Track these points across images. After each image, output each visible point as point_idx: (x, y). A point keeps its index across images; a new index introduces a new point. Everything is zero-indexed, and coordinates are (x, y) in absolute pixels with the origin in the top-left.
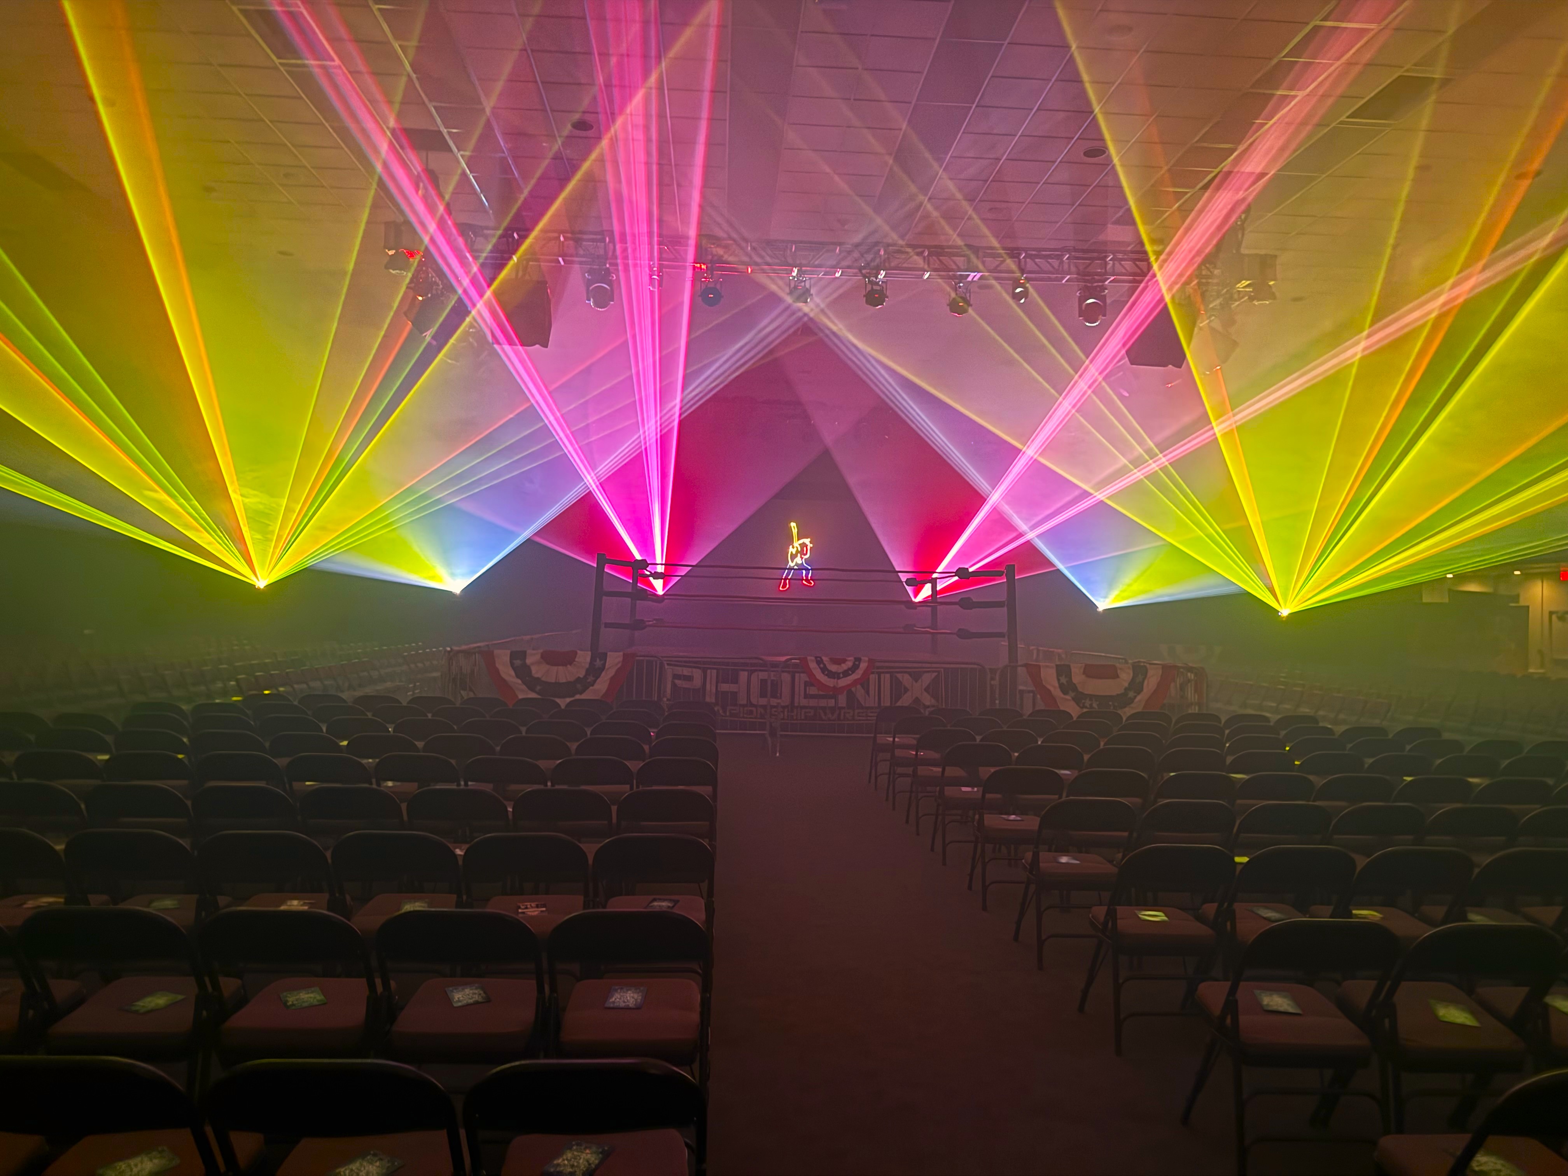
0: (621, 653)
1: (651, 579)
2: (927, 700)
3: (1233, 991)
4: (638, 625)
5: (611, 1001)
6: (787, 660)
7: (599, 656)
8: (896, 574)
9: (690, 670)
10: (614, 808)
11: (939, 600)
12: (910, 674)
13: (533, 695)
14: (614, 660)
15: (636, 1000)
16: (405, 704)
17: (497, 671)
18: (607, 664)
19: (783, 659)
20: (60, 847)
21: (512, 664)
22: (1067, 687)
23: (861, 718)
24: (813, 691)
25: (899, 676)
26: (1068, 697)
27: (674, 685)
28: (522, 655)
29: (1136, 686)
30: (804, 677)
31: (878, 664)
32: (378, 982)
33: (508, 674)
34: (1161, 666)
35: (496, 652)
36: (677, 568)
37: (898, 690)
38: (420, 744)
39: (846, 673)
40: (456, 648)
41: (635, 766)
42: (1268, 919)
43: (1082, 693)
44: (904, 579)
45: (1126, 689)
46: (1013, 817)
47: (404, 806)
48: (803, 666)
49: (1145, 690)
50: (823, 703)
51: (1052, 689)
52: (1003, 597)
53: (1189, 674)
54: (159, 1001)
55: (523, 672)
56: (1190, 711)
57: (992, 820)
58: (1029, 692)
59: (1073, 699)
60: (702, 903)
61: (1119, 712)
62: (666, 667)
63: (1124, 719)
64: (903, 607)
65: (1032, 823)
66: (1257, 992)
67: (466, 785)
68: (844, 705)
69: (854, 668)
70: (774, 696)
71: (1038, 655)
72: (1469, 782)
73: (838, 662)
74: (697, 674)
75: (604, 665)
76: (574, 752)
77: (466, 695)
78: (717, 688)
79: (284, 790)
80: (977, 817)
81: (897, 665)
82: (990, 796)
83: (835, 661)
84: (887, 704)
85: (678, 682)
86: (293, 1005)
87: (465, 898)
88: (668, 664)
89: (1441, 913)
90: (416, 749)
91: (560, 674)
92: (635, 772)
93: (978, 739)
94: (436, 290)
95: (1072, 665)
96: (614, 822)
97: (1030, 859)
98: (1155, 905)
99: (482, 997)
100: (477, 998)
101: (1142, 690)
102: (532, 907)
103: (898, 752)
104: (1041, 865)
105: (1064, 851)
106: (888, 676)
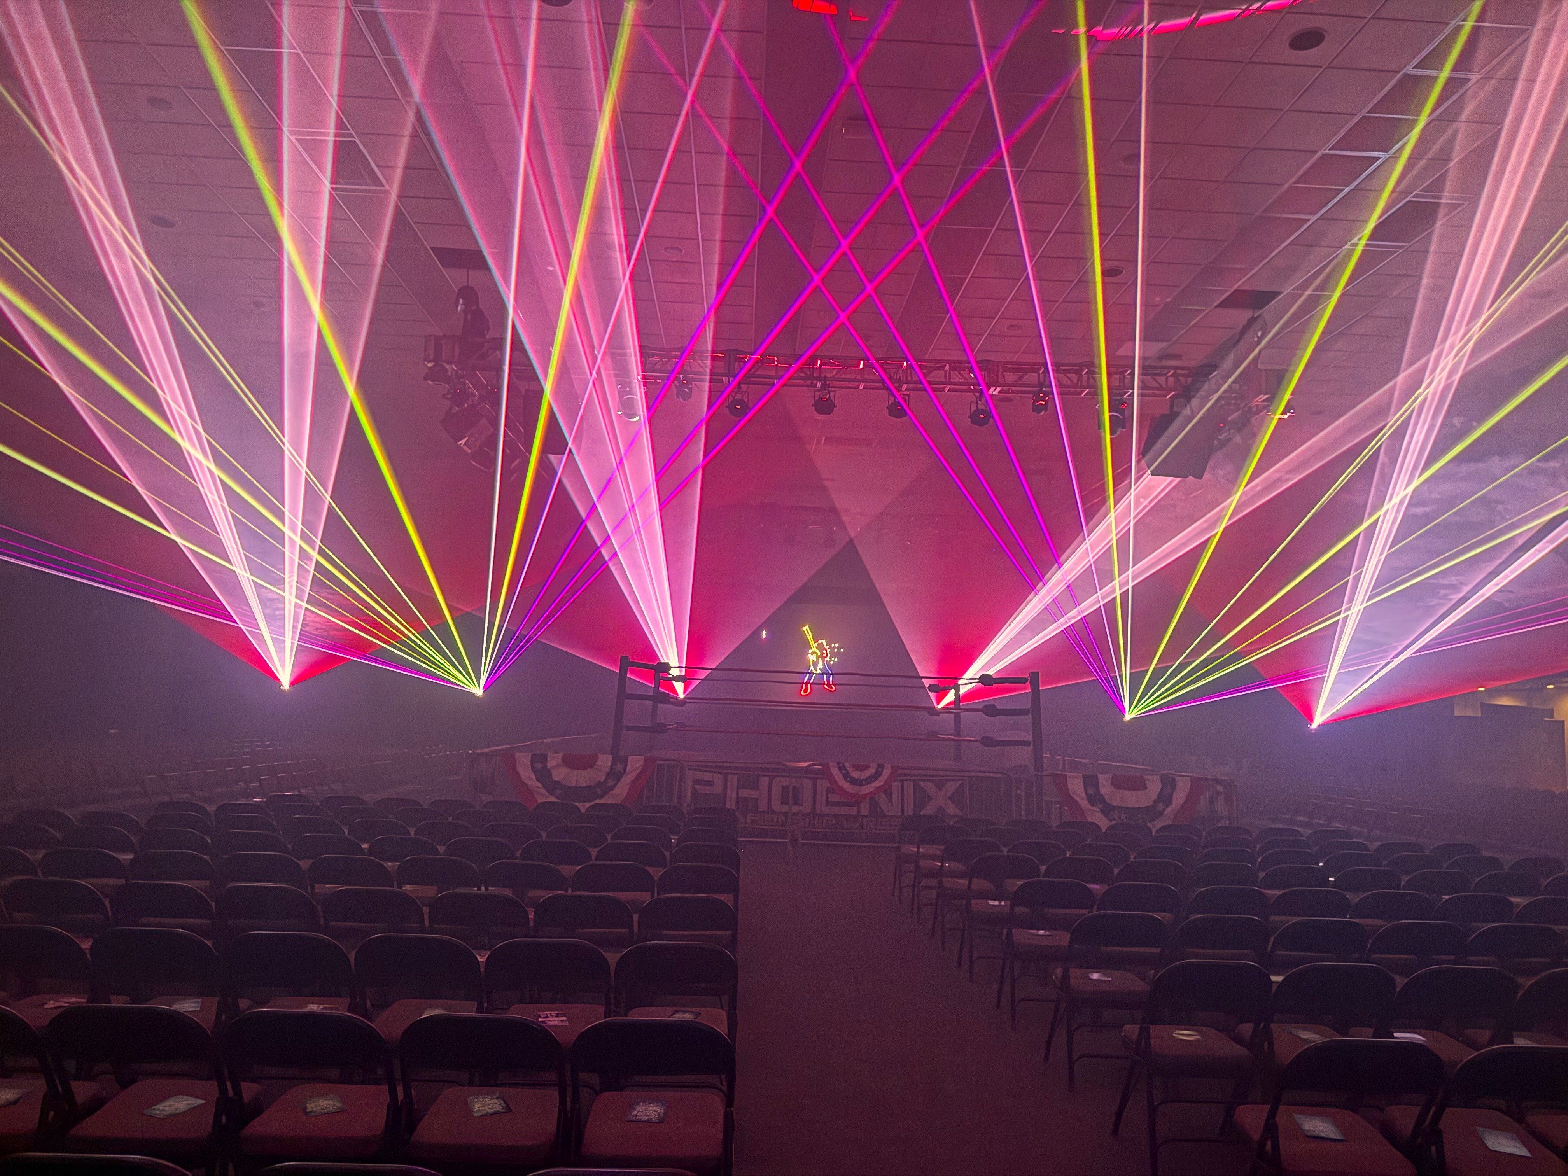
0: (643, 757)
1: (673, 682)
2: (952, 809)
3: (1272, 1114)
4: (659, 728)
5: (633, 1114)
6: (809, 766)
7: (620, 759)
8: (920, 680)
9: (711, 774)
10: (636, 917)
11: (961, 707)
12: (932, 781)
13: (553, 799)
14: (635, 763)
15: (659, 1113)
16: (426, 807)
17: (517, 774)
18: (628, 768)
19: (805, 765)
20: (86, 945)
21: (533, 767)
22: (1095, 799)
23: (883, 828)
24: (834, 798)
25: (922, 783)
26: (1096, 809)
27: (694, 789)
28: (543, 758)
29: (1165, 798)
30: (826, 784)
31: (900, 771)
32: (400, 1089)
33: (527, 776)
34: (1189, 778)
35: (517, 755)
36: (696, 672)
37: (922, 799)
38: (441, 849)
39: (869, 780)
40: (479, 751)
41: (656, 873)
42: (1306, 1041)
43: (1109, 804)
44: (927, 686)
45: (1155, 802)
46: (1041, 932)
47: (426, 910)
48: (825, 773)
49: (1174, 802)
50: (844, 810)
51: (1078, 799)
52: (1027, 704)
53: (1218, 787)
54: (179, 1104)
55: (544, 775)
56: (1220, 825)
57: (1022, 936)
58: (1056, 803)
59: (1102, 811)
60: (724, 1014)
61: (1149, 825)
62: (687, 771)
63: (1154, 831)
64: (926, 713)
65: (1063, 938)
66: (1297, 1117)
67: (486, 889)
68: (867, 813)
69: (877, 775)
70: (796, 803)
71: (1064, 764)
72: (1511, 902)
73: (863, 768)
74: (718, 780)
75: (625, 769)
76: (594, 858)
77: (486, 798)
78: (737, 794)
79: (307, 892)
80: (1005, 931)
81: (922, 772)
82: (1018, 910)
83: (857, 768)
84: (911, 813)
85: (697, 787)
86: (312, 1112)
87: (486, 1005)
88: (689, 769)
89: (1484, 1035)
90: (438, 853)
91: (581, 778)
92: (656, 878)
93: (1005, 850)
94: (473, 400)
95: (1099, 776)
96: (636, 930)
97: (1060, 977)
98: (1187, 1025)
99: (502, 1107)
100: (497, 1108)
101: (1171, 802)
102: (553, 1016)
103: (923, 863)
104: (1072, 982)
105: (1096, 968)
106: (910, 784)
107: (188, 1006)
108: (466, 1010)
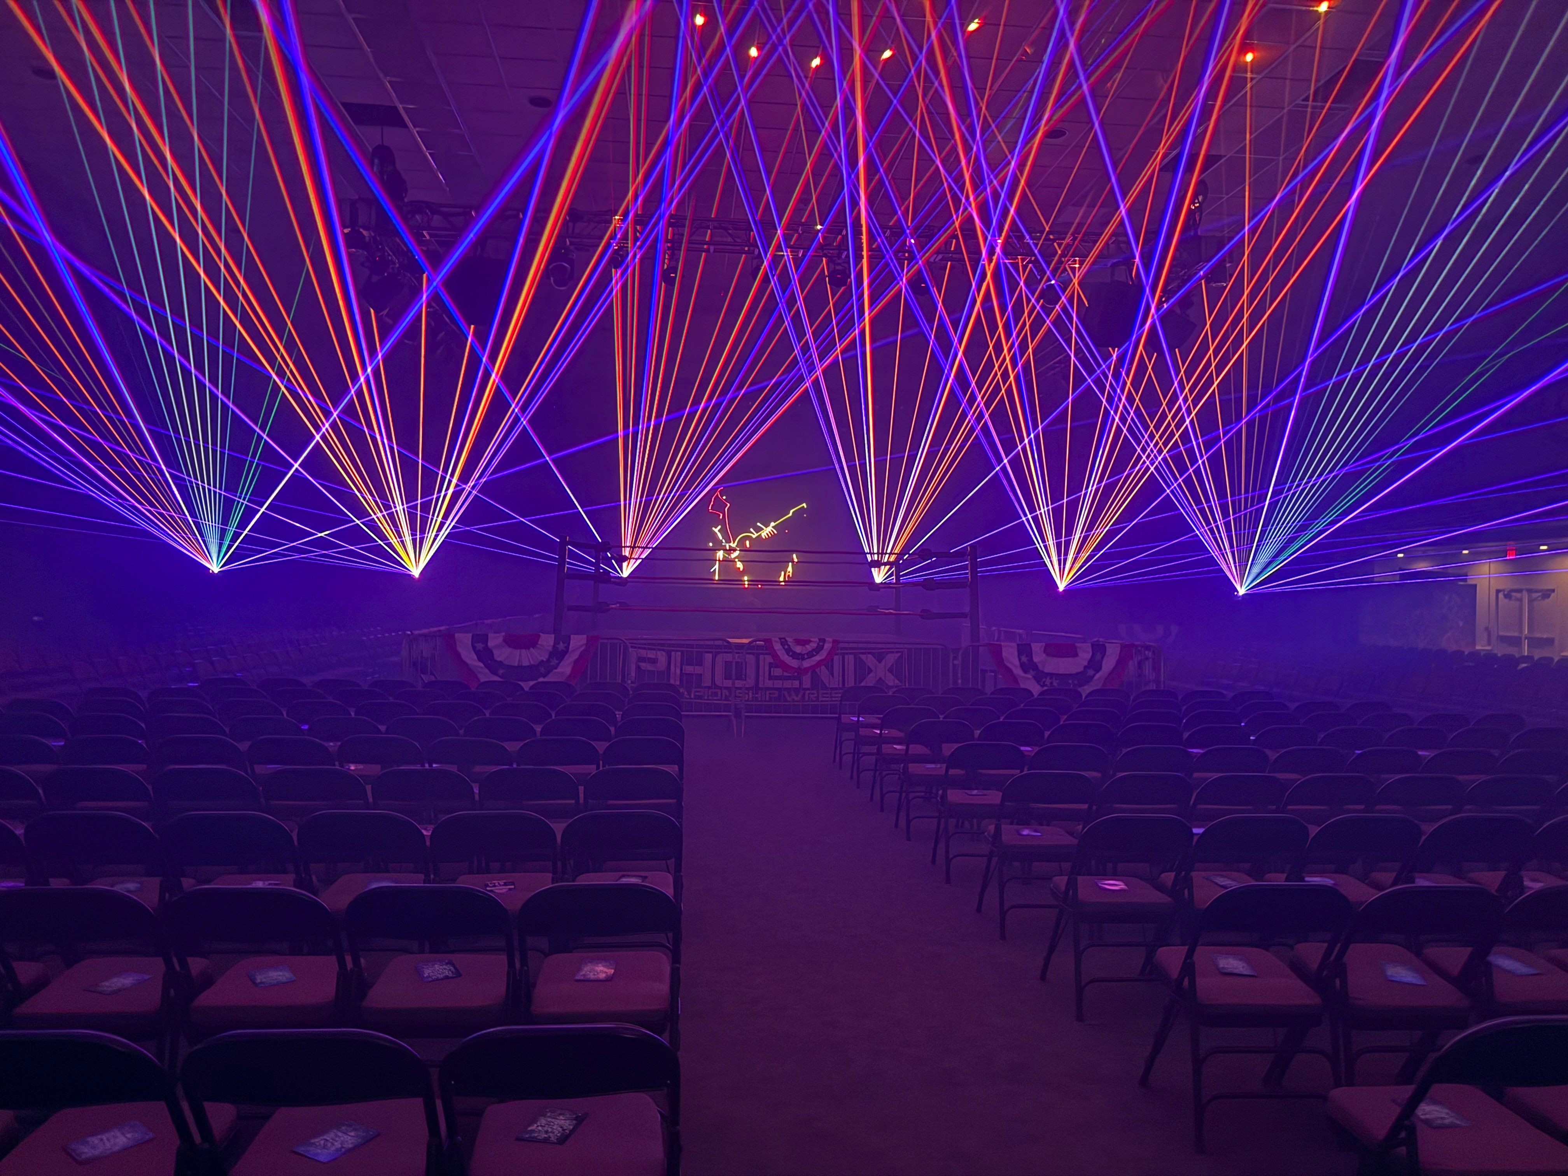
0: (585, 636)
1: (614, 561)
2: (891, 680)
3: (1190, 954)
4: (603, 608)
5: (581, 973)
6: (750, 643)
7: (562, 639)
9: (654, 652)
10: (581, 788)
11: (902, 582)
12: (873, 654)
13: (495, 678)
14: (578, 642)
15: (607, 973)
16: (365, 687)
17: (459, 655)
18: (571, 647)
19: (746, 641)
20: (19, 831)
21: (474, 648)
22: (1028, 666)
23: (825, 699)
24: (778, 672)
25: (863, 657)
26: (1029, 676)
27: (638, 668)
28: (484, 638)
29: (1095, 664)
30: (769, 659)
31: (841, 645)
32: (348, 959)
33: (469, 657)
34: (1119, 645)
35: (457, 636)
36: (639, 551)
37: (862, 670)
38: (383, 728)
39: (810, 655)
40: (417, 630)
41: (601, 747)
42: (1223, 887)
43: (1042, 672)
44: (868, 561)
45: (1085, 667)
46: (975, 792)
47: (368, 787)
48: (768, 649)
49: (1104, 668)
50: (788, 684)
51: (1013, 668)
52: (966, 578)
53: (1146, 652)
54: (125, 981)
55: (485, 655)
56: (1148, 688)
57: (955, 796)
58: (991, 671)
59: (1035, 678)
60: (670, 877)
61: (1079, 689)
62: (630, 649)
63: (1084, 696)
64: (866, 588)
65: (994, 797)
66: (1214, 956)
67: (431, 765)
68: (808, 686)
69: (819, 649)
70: (739, 677)
71: (999, 635)
72: (1418, 755)
73: (803, 643)
74: (662, 657)
75: (567, 647)
76: (538, 734)
77: (426, 678)
78: (681, 670)
79: (246, 772)
80: (940, 792)
81: (861, 645)
82: (952, 772)
83: (799, 642)
84: (852, 684)
85: (643, 665)
86: (261, 983)
87: (432, 876)
88: (632, 647)
89: (1386, 877)
90: (379, 732)
91: (523, 658)
92: (601, 752)
93: (941, 717)
94: (393, 268)
95: (1032, 645)
96: (582, 801)
97: (992, 832)
98: (1115, 875)
99: (452, 972)
100: (447, 973)
101: (1101, 668)
102: (500, 885)
103: (863, 732)
104: (1004, 837)
105: (1026, 824)
106: (852, 657)
107: (127, 887)
108: (413, 881)
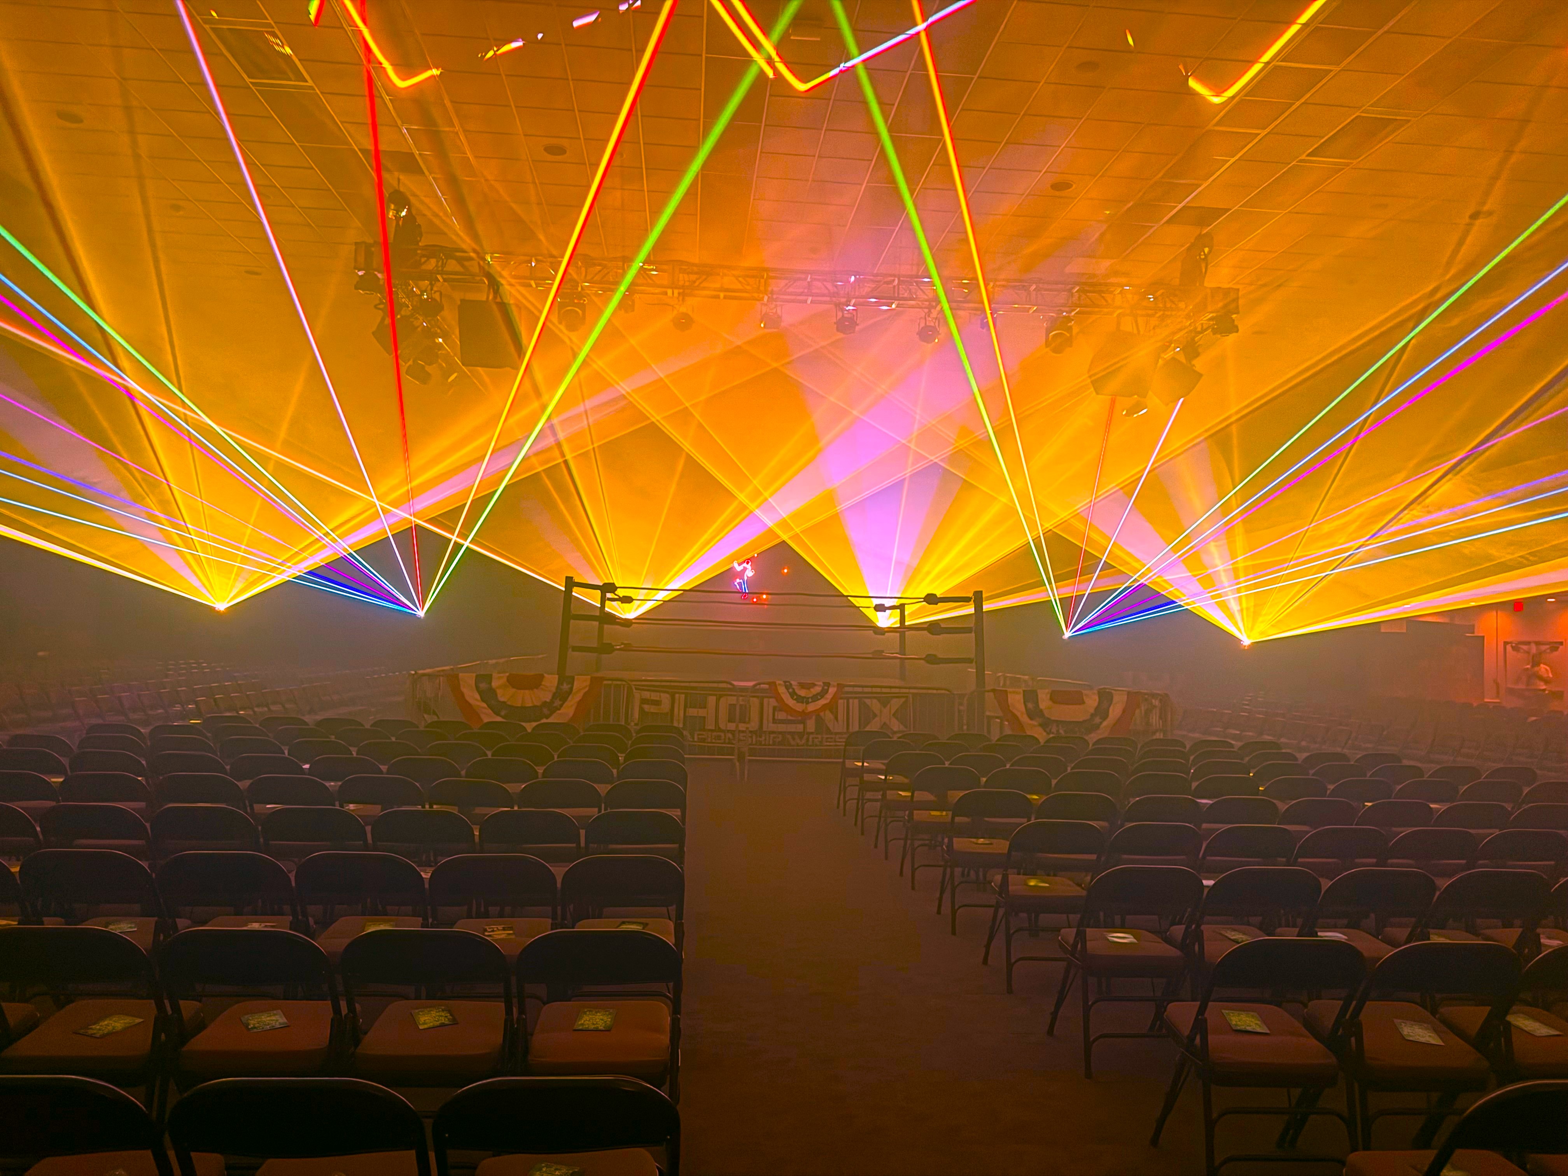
0: (589, 677)
1: (620, 602)
2: (896, 725)
3: (1202, 1010)
4: (607, 648)
5: (579, 1023)
6: (755, 686)
7: (566, 679)
8: (865, 599)
9: (658, 694)
10: (582, 832)
11: (907, 626)
12: (878, 699)
13: (499, 719)
14: (582, 683)
15: (606, 1022)
16: (368, 727)
17: (462, 694)
18: (574, 688)
19: (752, 684)
20: (15, 869)
21: (477, 688)
22: (1034, 713)
23: (828, 744)
24: (782, 716)
25: (868, 701)
26: (1035, 723)
27: (642, 709)
28: (488, 678)
29: (1102, 712)
30: (773, 702)
31: (846, 689)
32: (343, 1004)
33: (473, 697)
34: (1125, 693)
35: (461, 676)
36: (646, 592)
37: (867, 716)
38: (384, 768)
39: (815, 698)
40: (421, 672)
41: (603, 789)
42: (1235, 941)
43: (1048, 719)
44: (873, 605)
45: (1092, 715)
46: (981, 840)
47: (368, 828)
48: (772, 691)
49: (1110, 716)
50: (792, 728)
51: (1019, 715)
52: (971, 623)
53: (1154, 701)
54: (116, 1023)
55: (488, 695)
56: (1155, 737)
57: (961, 844)
58: (997, 717)
59: (1041, 725)
60: (671, 925)
61: (1086, 737)
62: (634, 691)
63: (1091, 744)
64: (871, 630)
65: (1001, 846)
66: (1225, 1012)
67: (431, 807)
68: (813, 731)
69: (823, 693)
70: (743, 721)
71: (1005, 681)
72: (1430, 808)
73: (807, 686)
74: (665, 699)
75: (571, 689)
76: (540, 776)
77: (430, 718)
78: (685, 712)
79: (246, 811)
80: (946, 840)
81: (866, 690)
82: (958, 819)
83: (803, 686)
84: (856, 729)
85: (646, 707)
86: (254, 1027)
87: (430, 920)
88: (636, 688)
89: (1401, 933)
90: (381, 772)
91: (528, 698)
92: (603, 794)
93: (947, 763)
95: (1039, 691)
96: (583, 844)
97: (999, 882)
98: (1123, 927)
99: (449, 1019)
100: (443, 1020)
101: (1107, 716)
102: (499, 930)
103: (867, 777)
104: (1010, 888)
105: (1033, 874)
106: (856, 701)
107: (123, 927)
108: (412, 925)
